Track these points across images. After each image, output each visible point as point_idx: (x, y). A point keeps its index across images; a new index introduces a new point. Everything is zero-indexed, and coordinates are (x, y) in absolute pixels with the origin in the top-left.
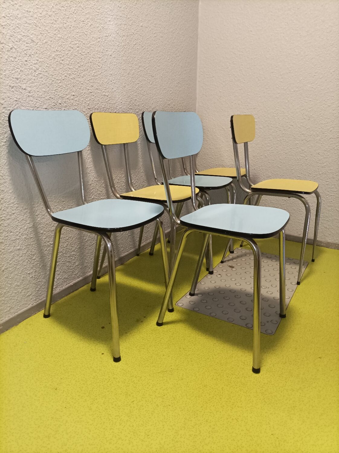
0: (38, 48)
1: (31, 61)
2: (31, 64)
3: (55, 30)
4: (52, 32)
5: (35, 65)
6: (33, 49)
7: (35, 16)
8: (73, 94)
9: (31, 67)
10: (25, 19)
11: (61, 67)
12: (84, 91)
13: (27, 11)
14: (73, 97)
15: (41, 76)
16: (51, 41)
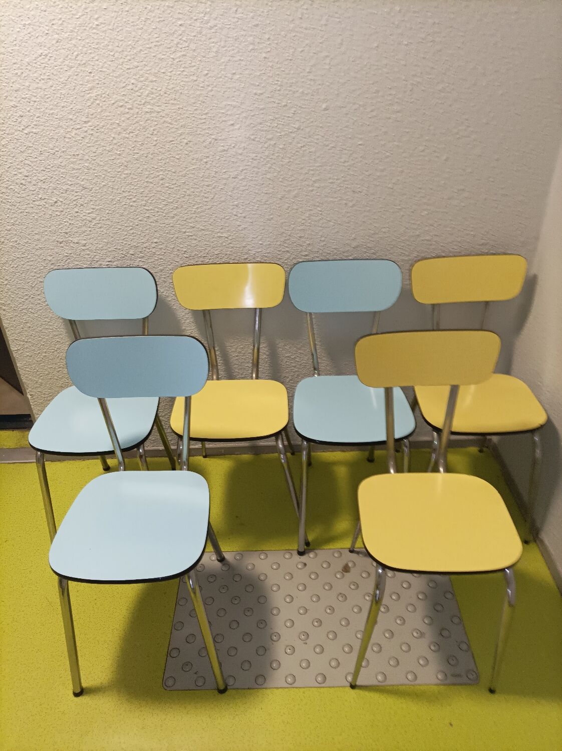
0: (93, 194)
1: (84, 211)
2: (84, 214)
3: (119, 167)
4: (114, 170)
5: (89, 215)
6: (86, 198)
7: (87, 157)
8: (155, 240)
9: (84, 218)
10: (72, 165)
11: (131, 211)
12: (176, 236)
13: (74, 155)
14: (156, 244)
15: (100, 225)
16: (114, 182)
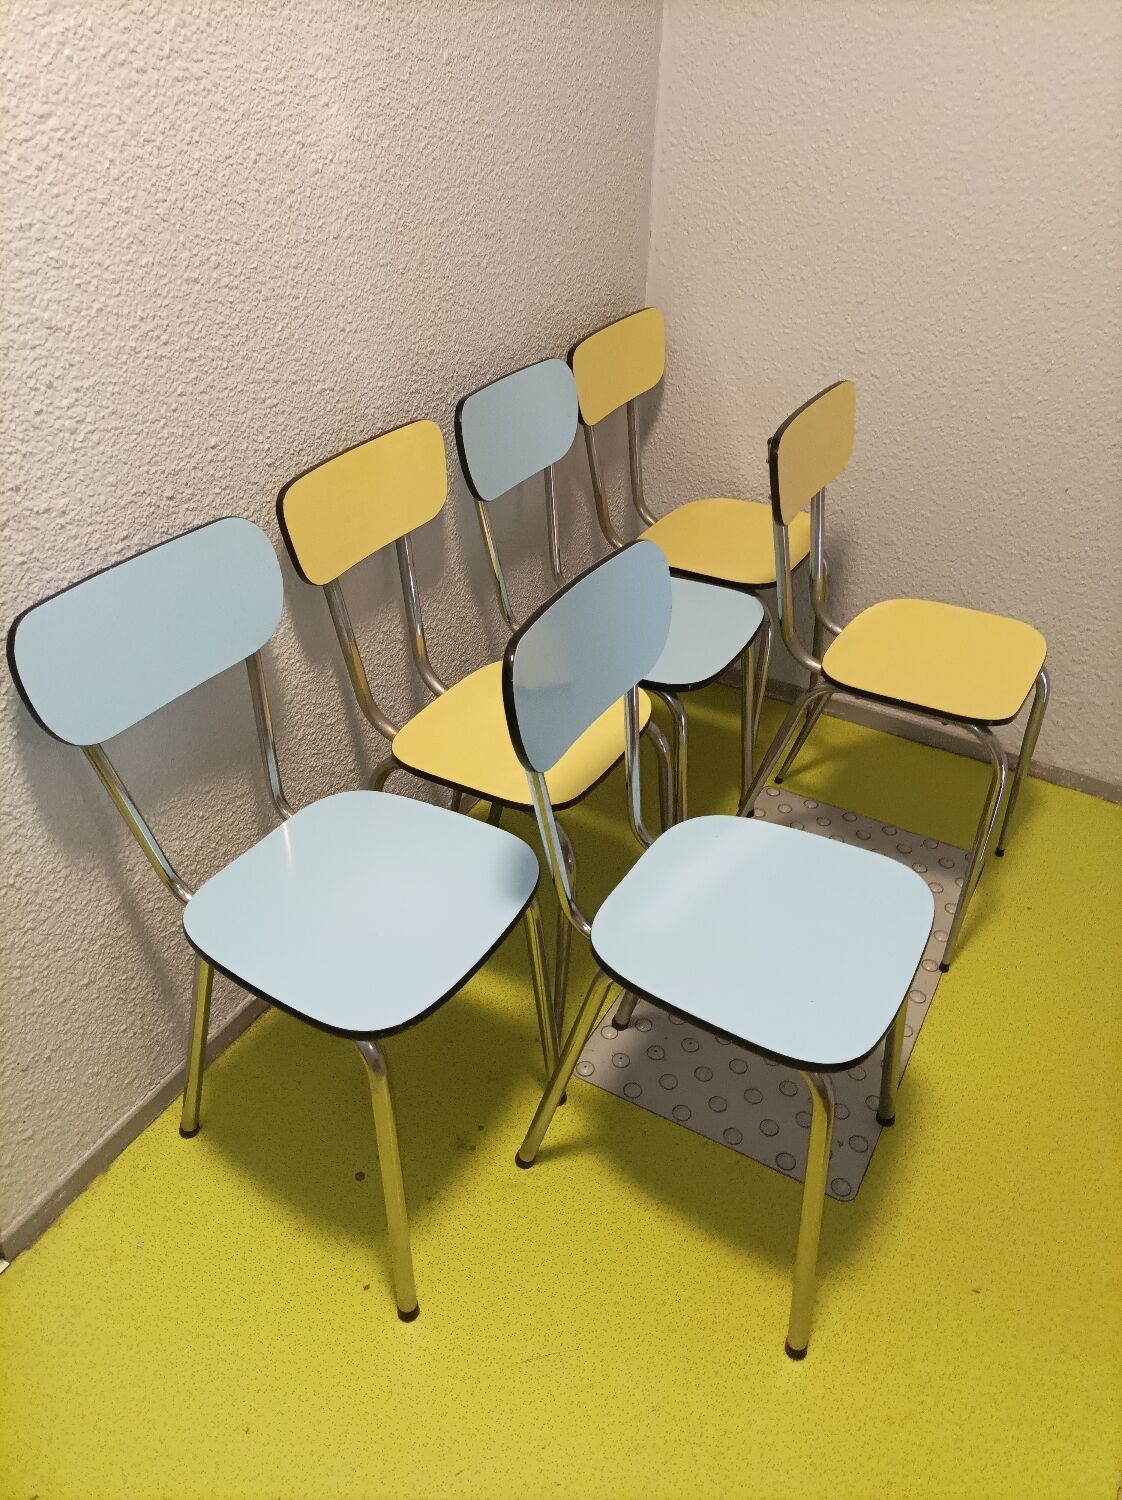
0: (74, 345)
1: (56, 404)
2: (57, 413)
3: (128, 248)
4: (117, 260)
5: (69, 413)
6: (57, 359)
7: (52, 230)
8: (213, 441)
9: (58, 424)
10: (16, 263)
11: (162, 371)
12: (249, 414)
13: (21, 228)
14: (214, 452)
15: (95, 437)
16: (119, 295)
